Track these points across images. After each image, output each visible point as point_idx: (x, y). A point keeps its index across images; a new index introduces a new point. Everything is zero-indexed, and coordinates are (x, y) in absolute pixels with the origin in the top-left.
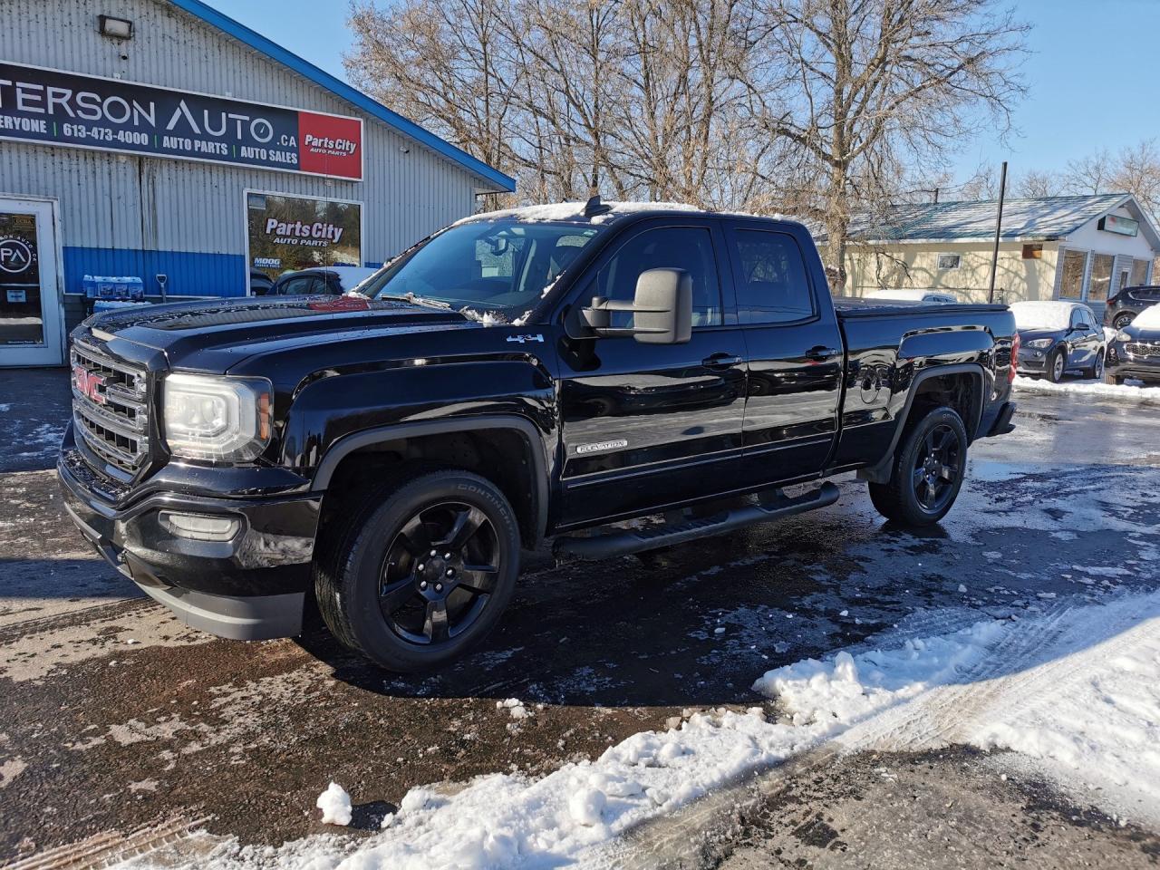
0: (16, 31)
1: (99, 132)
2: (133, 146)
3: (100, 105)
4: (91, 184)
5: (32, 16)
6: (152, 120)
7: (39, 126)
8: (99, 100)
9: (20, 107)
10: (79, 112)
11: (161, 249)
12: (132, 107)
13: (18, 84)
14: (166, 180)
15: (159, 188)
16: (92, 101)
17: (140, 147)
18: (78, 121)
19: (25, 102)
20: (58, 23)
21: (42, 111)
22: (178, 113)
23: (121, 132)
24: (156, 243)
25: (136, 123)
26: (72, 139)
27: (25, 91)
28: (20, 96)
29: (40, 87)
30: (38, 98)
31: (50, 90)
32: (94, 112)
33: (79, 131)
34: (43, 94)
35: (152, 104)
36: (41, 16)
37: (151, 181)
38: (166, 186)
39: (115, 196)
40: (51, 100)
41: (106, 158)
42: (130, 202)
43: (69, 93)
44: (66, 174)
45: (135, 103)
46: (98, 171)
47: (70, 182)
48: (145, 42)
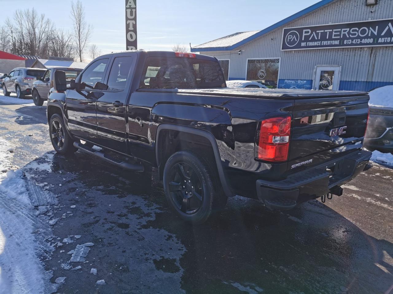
0: (340, 13)
1: (356, 41)
2: (367, 44)
3: (358, 32)
4: (353, 59)
5: (346, 6)
6: (376, 33)
7: (337, 42)
8: (358, 29)
9: (333, 37)
10: (350, 35)
11: (373, 81)
12: (369, 29)
13: (334, 30)
14: (381, 55)
15: (377, 58)
16: (356, 30)
17: (370, 44)
18: (350, 38)
19: (335, 36)
20: (353, 6)
21: (339, 37)
22: (387, 28)
23: (363, 40)
24: (372, 79)
25: (369, 35)
26: (347, 45)
27: (335, 32)
28: (334, 33)
29: (340, 30)
30: (339, 33)
31: (343, 30)
32: (355, 34)
33: (349, 42)
34: (340, 32)
35: (377, 27)
36: (348, 6)
37: (375, 56)
38: (380, 57)
39: (360, 62)
40: (342, 33)
41: (360, 49)
42: (365, 64)
43: (348, 29)
44: (346, 56)
45: (371, 28)
46: (356, 54)
47: (347, 59)
48: (383, 3)
